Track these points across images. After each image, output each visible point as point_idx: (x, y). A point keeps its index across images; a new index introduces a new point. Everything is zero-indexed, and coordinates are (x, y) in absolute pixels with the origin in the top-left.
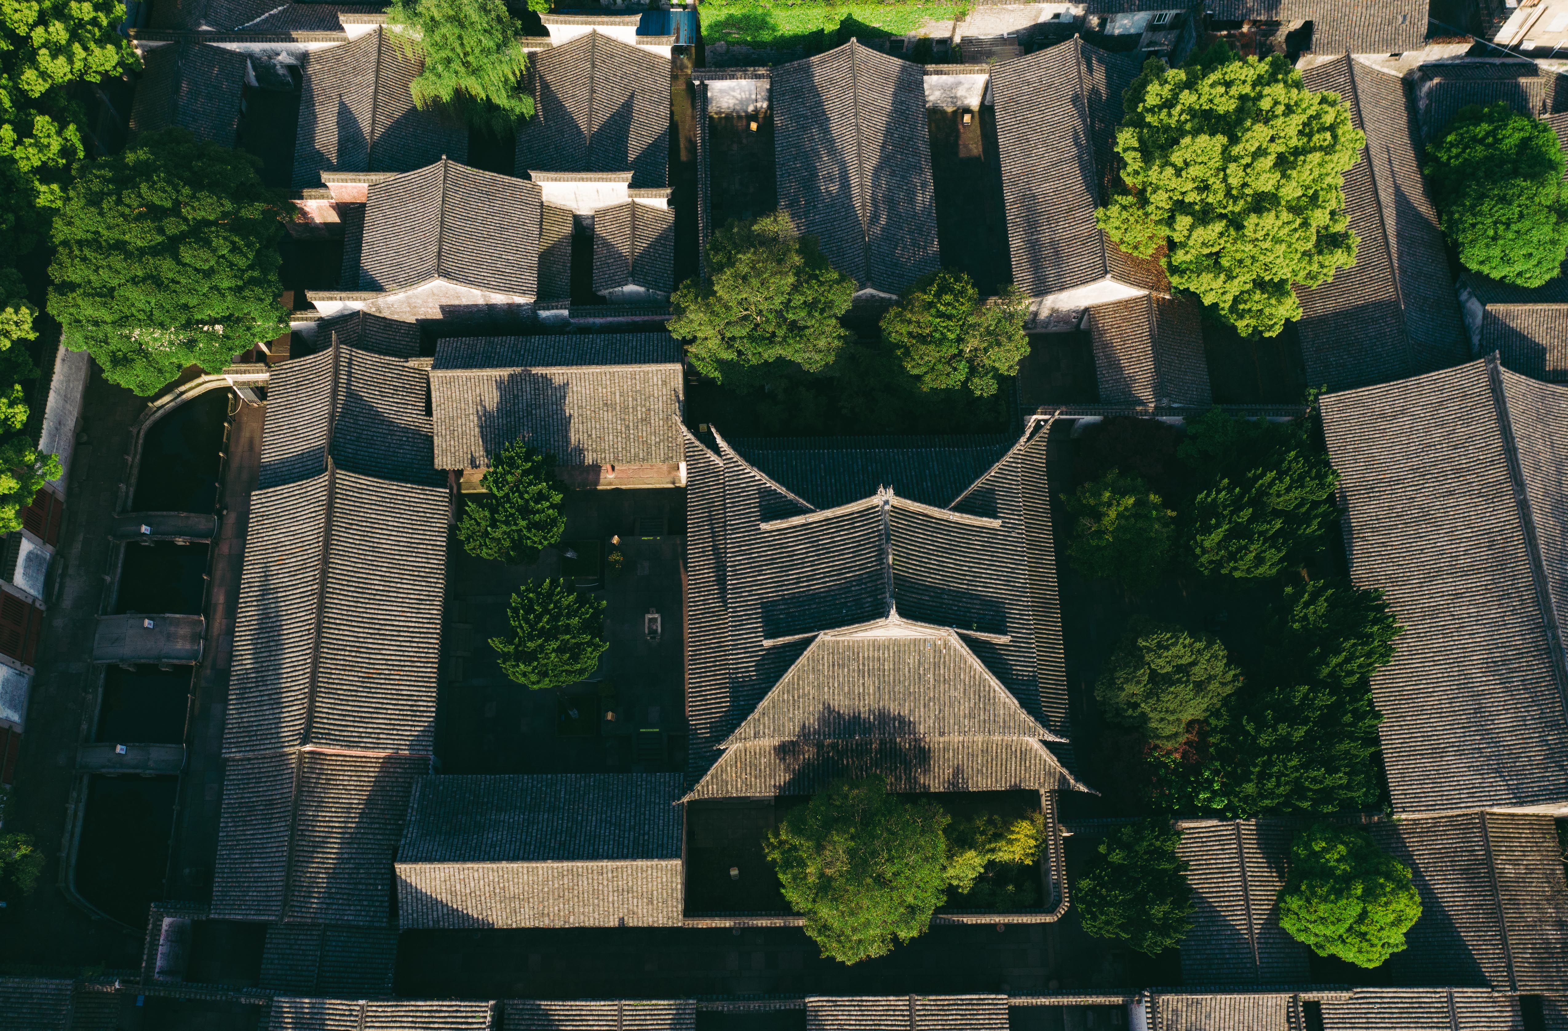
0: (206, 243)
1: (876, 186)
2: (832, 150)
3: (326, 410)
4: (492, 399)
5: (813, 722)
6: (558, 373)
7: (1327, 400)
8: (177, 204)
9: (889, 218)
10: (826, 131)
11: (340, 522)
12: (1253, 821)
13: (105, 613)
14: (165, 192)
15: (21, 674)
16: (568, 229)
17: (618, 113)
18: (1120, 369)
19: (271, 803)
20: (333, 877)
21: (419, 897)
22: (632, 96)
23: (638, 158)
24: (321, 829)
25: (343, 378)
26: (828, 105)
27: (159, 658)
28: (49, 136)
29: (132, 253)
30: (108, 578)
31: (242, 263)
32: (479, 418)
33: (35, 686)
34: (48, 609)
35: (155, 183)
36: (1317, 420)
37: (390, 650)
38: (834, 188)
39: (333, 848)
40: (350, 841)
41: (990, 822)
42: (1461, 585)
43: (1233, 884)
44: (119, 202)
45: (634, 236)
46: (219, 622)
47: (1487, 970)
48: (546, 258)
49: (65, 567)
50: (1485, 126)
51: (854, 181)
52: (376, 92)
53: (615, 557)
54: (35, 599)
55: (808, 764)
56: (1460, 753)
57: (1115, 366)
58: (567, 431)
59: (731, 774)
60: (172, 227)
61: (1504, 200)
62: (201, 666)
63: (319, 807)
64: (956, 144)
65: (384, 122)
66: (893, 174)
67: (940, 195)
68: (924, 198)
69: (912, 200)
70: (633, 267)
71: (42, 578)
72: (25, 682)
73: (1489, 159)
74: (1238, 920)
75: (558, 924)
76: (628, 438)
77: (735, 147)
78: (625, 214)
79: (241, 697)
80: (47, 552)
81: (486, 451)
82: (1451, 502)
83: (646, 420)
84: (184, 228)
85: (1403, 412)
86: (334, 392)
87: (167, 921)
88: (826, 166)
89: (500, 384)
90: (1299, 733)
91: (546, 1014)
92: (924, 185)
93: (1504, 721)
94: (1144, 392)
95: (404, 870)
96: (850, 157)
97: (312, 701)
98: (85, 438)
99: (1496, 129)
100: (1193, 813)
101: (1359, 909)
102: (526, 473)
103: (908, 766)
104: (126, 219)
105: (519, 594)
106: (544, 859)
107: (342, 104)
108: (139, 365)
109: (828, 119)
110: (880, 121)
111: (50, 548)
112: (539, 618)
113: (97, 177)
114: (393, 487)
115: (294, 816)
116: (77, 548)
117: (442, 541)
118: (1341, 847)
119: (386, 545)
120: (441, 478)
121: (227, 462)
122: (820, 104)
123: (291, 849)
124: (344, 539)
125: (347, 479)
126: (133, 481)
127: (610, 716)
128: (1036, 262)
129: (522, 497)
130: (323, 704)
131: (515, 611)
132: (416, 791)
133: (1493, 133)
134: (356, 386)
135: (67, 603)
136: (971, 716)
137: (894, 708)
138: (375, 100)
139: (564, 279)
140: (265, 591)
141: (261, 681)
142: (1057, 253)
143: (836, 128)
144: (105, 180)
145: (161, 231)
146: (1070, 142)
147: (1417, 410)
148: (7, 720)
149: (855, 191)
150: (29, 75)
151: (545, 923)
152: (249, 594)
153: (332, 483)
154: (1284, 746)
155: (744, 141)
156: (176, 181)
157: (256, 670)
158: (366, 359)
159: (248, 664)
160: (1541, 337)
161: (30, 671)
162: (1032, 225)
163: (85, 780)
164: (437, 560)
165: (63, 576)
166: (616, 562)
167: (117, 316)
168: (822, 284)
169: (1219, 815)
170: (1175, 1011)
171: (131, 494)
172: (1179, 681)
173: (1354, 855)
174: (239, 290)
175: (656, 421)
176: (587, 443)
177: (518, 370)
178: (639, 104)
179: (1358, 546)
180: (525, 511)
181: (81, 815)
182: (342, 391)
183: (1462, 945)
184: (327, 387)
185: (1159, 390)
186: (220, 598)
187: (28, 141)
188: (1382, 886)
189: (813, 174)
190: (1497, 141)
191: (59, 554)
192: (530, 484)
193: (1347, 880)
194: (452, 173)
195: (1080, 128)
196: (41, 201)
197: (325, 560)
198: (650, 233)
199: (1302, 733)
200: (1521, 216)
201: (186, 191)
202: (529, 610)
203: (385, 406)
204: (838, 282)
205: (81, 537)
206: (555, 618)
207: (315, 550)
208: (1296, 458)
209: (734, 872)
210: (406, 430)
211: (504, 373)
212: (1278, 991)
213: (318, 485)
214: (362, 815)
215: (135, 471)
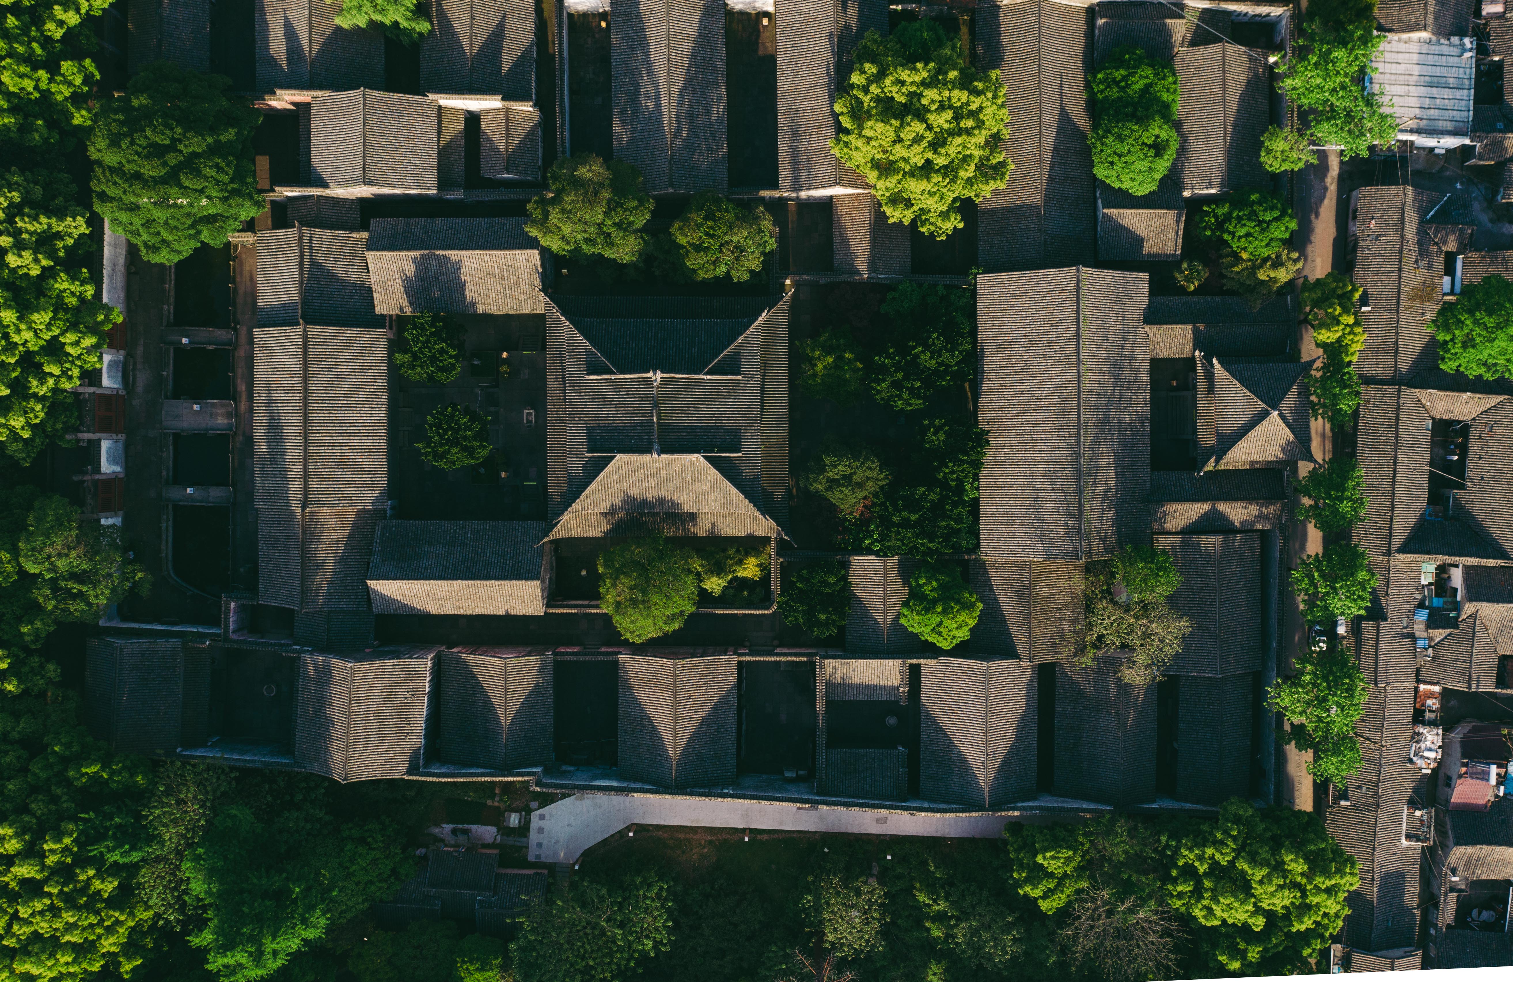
0: (197, 173)
1: (680, 104)
2: (651, 73)
3: (297, 275)
4: (410, 269)
5: (618, 503)
6: (454, 255)
7: (982, 278)
8: (174, 140)
9: (690, 130)
10: (647, 54)
11: (313, 361)
12: (897, 557)
13: (167, 398)
14: (163, 134)
15: (117, 441)
16: (461, 126)
17: (494, 33)
18: (848, 246)
19: (288, 538)
20: (330, 584)
21: (382, 597)
22: (504, 17)
23: (510, 69)
24: (321, 556)
25: (307, 251)
26: (649, 33)
27: (207, 430)
28: (73, 74)
29: (147, 181)
30: (165, 373)
31: (226, 179)
32: (403, 281)
33: (127, 446)
34: (128, 393)
35: (156, 127)
36: (974, 293)
37: (354, 443)
38: (651, 105)
39: (330, 567)
40: (340, 561)
41: (738, 551)
42: (1041, 418)
43: (878, 595)
44: (132, 143)
45: (507, 136)
46: (243, 406)
47: (1019, 649)
48: (443, 153)
49: (135, 364)
50: (1123, 72)
51: (664, 102)
52: (310, 15)
53: (504, 368)
54: (117, 389)
55: (620, 520)
56: (1022, 524)
57: (846, 243)
58: (464, 291)
59: (573, 525)
60: (173, 159)
61: (1120, 138)
62: (235, 433)
63: (319, 542)
64: (757, 43)
65: (319, 39)
66: (695, 91)
67: (730, 107)
68: (718, 109)
69: (708, 112)
70: (508, 161)
71: (120, 375)
72: (120, 445)
73: (1120, 99)
74: (879, 616)
75: (469, 613)
76: (505, 296)
77: (590, 41)
78: (501, 116)
79: (262, 469)
80: (121, 356)
81: (410, 302)
82: (1043, 362)
83: (516, 284)
84: (182, 158)
85: (1026, 294)
86: (301, 264)
87: (232, 605)
88: (645, 87)
89: (415, 260)
90: (914, 517)
91: (464, 662)
92: (719, 99)
93: (1048, 508)
94: (862, 266)
95: (372, 584)
96: (662, 81)
97: (306, 482)
98: (133, 270)
99: (1129, 75)
100: (861, 551)
101: (938, 619)
102: (432, 334)
103: (683, 522)
104: (139, 156)
105: (432, 416)
106: (457, 579)
107: (286, 18)
108: (164, 252)
109: (648, 44)
110: (687, 47)
111: (122, 352)
112: (445, 431)
113: (115, 121)
114: (348, 331)
115: (303, 550)
116: (140, 351)
117: (383, 366)
118: (934, 583)
119: (346, 372)
120: (379, 321)
121: (235, 290)
122: (643, 29)
123: (303, 569)
124: (317, 372)
125: (314, 330)
126: (172, 300)
127: (503, 475)
128: (795, 165)
129: (430, 351)
130: (313, 482)
131: (431, 426)
132: (378, 530)
133: (1125, 78)
134: (316, 256)
135: (140, 388)
136: (716, 500)
137: (668, 496)
138: (310, 23)
139: (459, 168)
140: (270, 401)
141: (273, 461)
142: (808, 160)
143: (654, 55)
144: (122, 123)
145: (165, 164)
146: (823, 70)
147: (1034, 295)
148: (114, 472)
149: (665, 110)
150: (50, 26)
151: (461, 612)
152: (260, 401)
153: (305, 330)
154: (906, 524)
155: (597, 36)
156: (170, 122)
157: (269, 453)
158: (322, 235)
159: (264, 448)
160: (1142, 232)
161: (122, 437)
162: (795, 134)
163: (170, 507)
164: (381, 380)
165: (134, 370)
166: (506, 372)
167: (144, 221)
168: (625, 210)
169: (876, 554)
170: (834, 668)
171: (172, 311)
172: (843, 485)
173: (942, 587)
174: (226, 199)
175: (524, 286)
176: (477, 299)
177: (426, 252)
178: (510, 23)
179: (986, 383)
180: (433, 360)
181: (170, 529)
182: (307, 260)
183: (1008, 634)
184: (295, 256)
185: (872, 265)
186: (242, 387)
187: (59, 78)
188: (952, 608)
189: (636, 92)
190: (1128, 86)
191: (129, 355)
192: (435, 343)
193: (935, 602)
194: (369, 99)
195: (831, 60)
196: (76, 121)
197: (306, 390)
198: (520, 132)
199: (917, 516)
200: (1129, 152)
201: (179, 130)
202: (439, 426)
203: (338, 269)
204: (636, 208)
205: (142, 342)
206: (456, 431)
207: (298, 379)
208: (938, 338)
209: (584, 573)
210: (354, 285)
211: (418, 253)
212: (894, 658)
213: (296, 332)
214: (346, 545)
215: (172, 293)
